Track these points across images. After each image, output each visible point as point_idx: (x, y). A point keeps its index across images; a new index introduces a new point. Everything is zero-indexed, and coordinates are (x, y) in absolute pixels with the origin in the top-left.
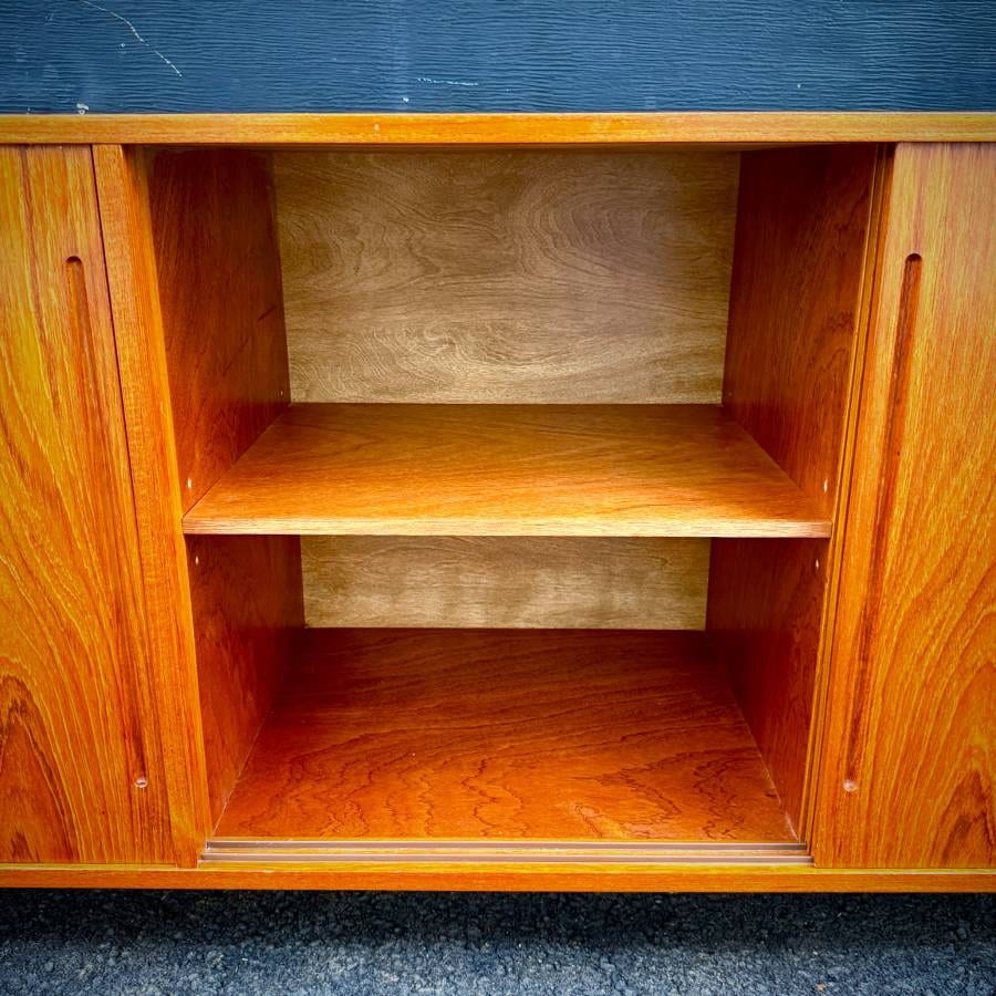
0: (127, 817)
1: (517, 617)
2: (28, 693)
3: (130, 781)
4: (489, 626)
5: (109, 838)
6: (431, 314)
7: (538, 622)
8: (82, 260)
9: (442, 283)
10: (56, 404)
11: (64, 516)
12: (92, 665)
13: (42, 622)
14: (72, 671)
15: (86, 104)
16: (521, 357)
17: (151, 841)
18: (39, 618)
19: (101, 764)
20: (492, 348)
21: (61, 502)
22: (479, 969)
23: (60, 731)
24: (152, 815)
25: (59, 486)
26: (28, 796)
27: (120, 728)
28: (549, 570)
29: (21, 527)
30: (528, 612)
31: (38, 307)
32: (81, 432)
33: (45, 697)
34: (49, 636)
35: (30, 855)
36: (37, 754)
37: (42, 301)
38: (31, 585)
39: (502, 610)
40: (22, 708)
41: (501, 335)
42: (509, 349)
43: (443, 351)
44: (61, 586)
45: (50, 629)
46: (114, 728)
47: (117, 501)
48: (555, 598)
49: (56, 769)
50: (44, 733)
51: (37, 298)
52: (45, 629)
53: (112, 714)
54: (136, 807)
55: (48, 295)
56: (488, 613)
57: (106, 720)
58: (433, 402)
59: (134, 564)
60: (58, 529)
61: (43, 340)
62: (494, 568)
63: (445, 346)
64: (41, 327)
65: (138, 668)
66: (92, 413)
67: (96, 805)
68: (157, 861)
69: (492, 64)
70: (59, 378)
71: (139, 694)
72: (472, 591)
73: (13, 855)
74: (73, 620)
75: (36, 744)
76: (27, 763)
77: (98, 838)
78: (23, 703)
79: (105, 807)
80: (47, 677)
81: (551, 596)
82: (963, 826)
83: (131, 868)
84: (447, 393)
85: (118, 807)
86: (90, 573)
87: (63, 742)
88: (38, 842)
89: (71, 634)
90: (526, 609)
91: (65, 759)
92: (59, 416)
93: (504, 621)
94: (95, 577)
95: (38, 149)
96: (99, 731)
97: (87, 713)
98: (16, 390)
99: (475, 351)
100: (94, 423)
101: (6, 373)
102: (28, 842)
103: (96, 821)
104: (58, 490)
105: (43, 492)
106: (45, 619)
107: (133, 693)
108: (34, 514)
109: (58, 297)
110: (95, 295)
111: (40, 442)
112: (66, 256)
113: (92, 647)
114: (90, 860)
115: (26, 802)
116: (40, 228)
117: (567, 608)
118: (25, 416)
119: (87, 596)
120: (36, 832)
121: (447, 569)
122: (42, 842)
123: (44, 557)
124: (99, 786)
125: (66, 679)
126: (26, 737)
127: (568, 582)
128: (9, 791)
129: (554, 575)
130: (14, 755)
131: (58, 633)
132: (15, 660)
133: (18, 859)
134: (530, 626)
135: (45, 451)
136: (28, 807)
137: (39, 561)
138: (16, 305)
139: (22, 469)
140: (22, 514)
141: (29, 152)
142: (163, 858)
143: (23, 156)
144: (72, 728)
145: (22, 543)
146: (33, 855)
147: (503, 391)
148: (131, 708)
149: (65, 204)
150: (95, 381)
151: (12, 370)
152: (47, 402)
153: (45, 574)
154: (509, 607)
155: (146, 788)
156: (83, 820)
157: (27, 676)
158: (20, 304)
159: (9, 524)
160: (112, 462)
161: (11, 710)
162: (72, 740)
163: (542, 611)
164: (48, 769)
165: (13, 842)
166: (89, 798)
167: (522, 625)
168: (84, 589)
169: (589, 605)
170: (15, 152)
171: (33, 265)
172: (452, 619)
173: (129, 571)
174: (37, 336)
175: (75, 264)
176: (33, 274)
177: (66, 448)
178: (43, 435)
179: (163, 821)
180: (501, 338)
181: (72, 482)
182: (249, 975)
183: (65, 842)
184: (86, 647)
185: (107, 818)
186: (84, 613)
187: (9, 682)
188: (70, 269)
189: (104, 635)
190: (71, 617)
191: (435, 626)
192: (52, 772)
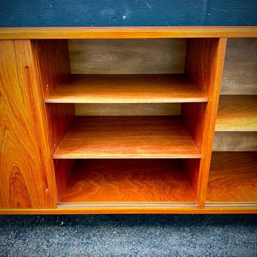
0: (44, 198)
1: (236, 148)
2: (19, 170)
3: (44, 190)
4: (228, 151)
5: (39, 203)
6: (226, 72)
7: (241, 150)
8: (29, 67)
9: (230, 64)
10: (24, 102)
11: (27, 128)
12: (35, 163)
13: (22, 153)
14: (30, 165)
15: (125, 16)
16: (247, 83)
17: (49, 203)
18: (21, 152)
19: (37, 186)
20: (240, 80)
21: (26, 125)
23: (27, 178)
24: (50, 197)
25: (25, 121)
26: (20, 193)
27: (42, 178)
28: (246, 137)
29: (16, 131)
30: (239, 147)
31: (19, 79)
32: (30, 109)
33: (24, 171)
34: (24, 157)
35: (21, 207)
36: (22, 184)
37: (19, 77)
38: (19, 145)
39: (232, 147)
40: (18, 173)
41: (243, 77)
42: (245, 81)
43: (228, 81)
44: (27, 145)
45: (24, 155)
46: (40, 177)
47: (39, 125)
48: (246, 144)
49: (26, 187)
50: (23, 179)
51: (18, 76)
52: (23, 155)
53: (40, 174)
54: (46, 196)
55: (21, 76)
56: (228, 148)
57: (38, 176)
58: (223, 94)
59: (44, 140)
60: (25, 131)
61: (20, 87)
62: (232, 136)
63: (228, 80)
64: (19, 83)
65: (46, 164)
66: (33, 104)
67: (36, 195)
68: (51, 208)
69: (233, 5)
70: (24, 95)
71: (46, 170)
72: (225, 142)
73: (17, 207)
74: (30, 153)
75: (21, 182)
76: (19, 186)
77: (37, 203)
78: (18, 172)
79: (38, 195)
80: (24, 166)
81: (245, 143)
84: (227, 92)
85: (42, 196)
86: (33, 142)
87: (28, 181)
88: (23, 204)
89: (29, 156)
90: (238, 146)
91: (29, 185)
92: (24, 105)
93: (232, 150)
94: (35, 143)
95: (17, 40)
96: (37, 178)
97: (34, 174)
98: (14, 98)
99: (236, 81)
100: (33, 106)
101: (11, 95)
102: (20, 204)
103: (36, 199)
104: (25, 122)
105: (21, 122)
106: (23, 153)
107: (44, 169)
108: (20, 128)
109: (24, 76)
110: (32, 76)
111: (20, 111)
112: (25, 66)
113: (34, 159)
114: (35, 208)
115: (20, 195)
116: (18, 59)
117: (248, 146)
118: (16, 105)
119: (33, 147)
120: (22, 202)
121: (220, 137)
122: (24, 204)
123: (22, 138)
124: (37, 191)
125: (28, 166)
126: (19, 180)
127: (250, 140)
128: (16, 192)
129: (247, 138)
130: (16, 184)
131: (26, 156)
132: (16, 162)
133: (18, 208)
134: (239, 151)
135: (22, 113)
136: (20, 196)
137: (21, 139)
138: (13, 78)
139: (16, 117)
140: (16, 128)
141: (15, 41)
142: (52, 207)
143: (14, 42)
144: (30, 178)
145: (17, 135)
146: (22, 207)
147: (241, 92)
148: (44, 173)
149: (24, 53)
150: (33, 96)
151: (13, 94)
152: (22, 101)
153: (23, 142)
154: (234, 146)
155: (48, 191)
156: (33, 198)
157: (19, 166)
158: (14, 78)
159: (13, 130)
160: (38, 115)
161: (15, 174)
162: (30, 180)
163: (243, 147)
164: (25, 187)
165: (17, 204)
166: (34, 194)
167: (237, 151)
168: (32, 145)
169: (255, 145)
170: (12, 41)
171: (17, 68)
172: (219, 149)
173: (43, 141)
174: (19, 86)
175: (27, 68)
176: (17, 71)
177: (27, 112)
178: (21, 109)
179: (52, 199)
180: (243, 78)
181: (28, 120)
183: (29, 204)
184: (33, 159)
185: (39, 198)
186: (32, 151)
187: (15, 167)
188: (26, 69)
189: (37, 156)
190: (29, 152)
191: (214, 151)
192: (26, 188)
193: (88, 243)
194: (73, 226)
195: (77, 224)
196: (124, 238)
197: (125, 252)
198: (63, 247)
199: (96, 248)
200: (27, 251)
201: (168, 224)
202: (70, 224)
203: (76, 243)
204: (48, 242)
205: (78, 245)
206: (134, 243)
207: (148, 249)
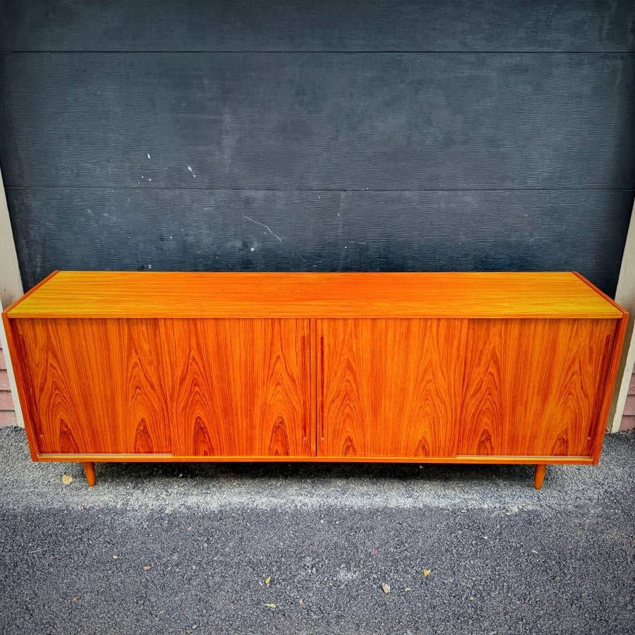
0: (301, 446)
2: (283, 420)
3: (302, 438)
5: (297, 451)
8: (305, 337)
11: (296, 384)
12: (298, 414)
14: (293, 415)
17: (306, 451)
19: (297, 435)
22: (374, 484)
23: (289, 427)
24: (307, 445)
25: (295, 379)
32: (301, 368)
33: (287, 420)
34: (289, 408)
35: (278, 455)
40: (281, 423)
46: (301, 427)
50: (285, 428)
66: (304, 364)
73: (275, 455)
75: (283, 430)
76: (281, 434)
77: (294, 451)
79: (296, 444)
80: (288, 416)
82: (348, 448)
83: (301, 457)
85: (299, 444)
86: (299, 395)
87: (289, 430)
89: (294, 407)
91: (289, 433)
96: (297, 427)
97: (295, 424)
102: (279, 452)
103: (294, 447)
105: (292, 379)
108: (290, 384)
112: (302, 336)
113: (298, 410)
114: (292, 456)
115: (279, 443)
120: (280, 449)
122: (282, 452)
124: (296, 439)
125: (292, 417)
126: (281, 428)
128: (276, 441)
130: (278, 432)
131: (291, 407)
132: (281, 413)
135: (293, 372)
142: (308, 455)
152: (295, 363)
155: (306, 440)
156: (291, 447)
157: (283, 416)
161: (279, 423)
162: (291, 429)
165: (275, 452)
166: (293, 442)
168: (298, 398)
177: (298, 371)
182: (318, 485)
183: (287, 452)
186: (297, 403)
187: (280, 417)
189: (301, 408)
190: (294, 404)
192: (286, 436)
193: (207, 493)
194: (191, 477)
195: (197, 475)
196: (243, 489)
197: (243, 501)
198: (182, 496)
199: (214, 497)
200: (147, 499)
201: (291, 476)
202: (189, 475)
203: (195, 493)
204: (167, 491)
205: (197, 495)
206: (253, 493)
207: (266, 498)
